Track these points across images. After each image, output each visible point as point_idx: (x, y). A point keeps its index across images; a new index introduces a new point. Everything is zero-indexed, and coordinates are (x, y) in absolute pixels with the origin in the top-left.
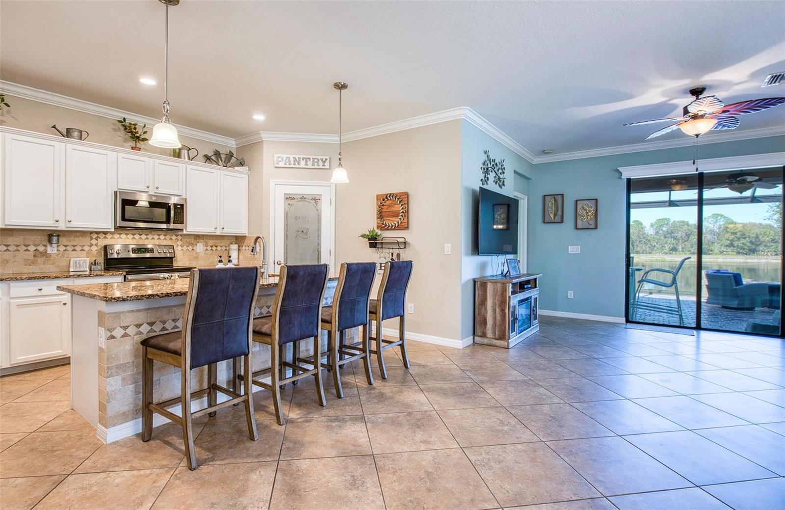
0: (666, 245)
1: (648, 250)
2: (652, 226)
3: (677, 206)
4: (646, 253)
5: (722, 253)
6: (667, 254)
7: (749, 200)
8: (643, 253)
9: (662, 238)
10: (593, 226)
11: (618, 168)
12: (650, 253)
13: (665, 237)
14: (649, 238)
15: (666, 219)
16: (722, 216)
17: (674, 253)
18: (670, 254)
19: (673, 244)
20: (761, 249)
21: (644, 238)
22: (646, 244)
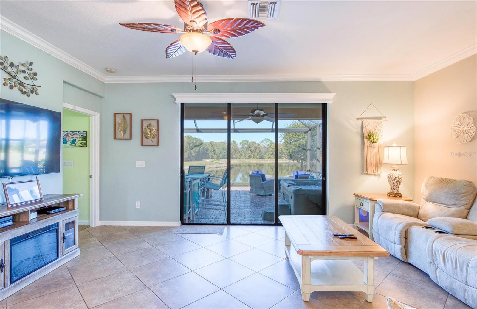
0: (247, 154)
1: (239, 156)
2: (241, 144)
3: (238, 132)
4: (238, 158)
5: (269, 158)
6: (247, 159)
7: (271, 130)
8: (236, 158)
9: (245, 150)
10: (155, 143)
11: (172, 94)
12: (240, 158)
13: (246, 150)
14: (239, 150)
15: (247, 140)
16: (269, 139)
17: (250, 158)
18: (249, 159)
19: (250, 154)
20: (283, 155)
21: (237, 150)
22: (238, 154)
